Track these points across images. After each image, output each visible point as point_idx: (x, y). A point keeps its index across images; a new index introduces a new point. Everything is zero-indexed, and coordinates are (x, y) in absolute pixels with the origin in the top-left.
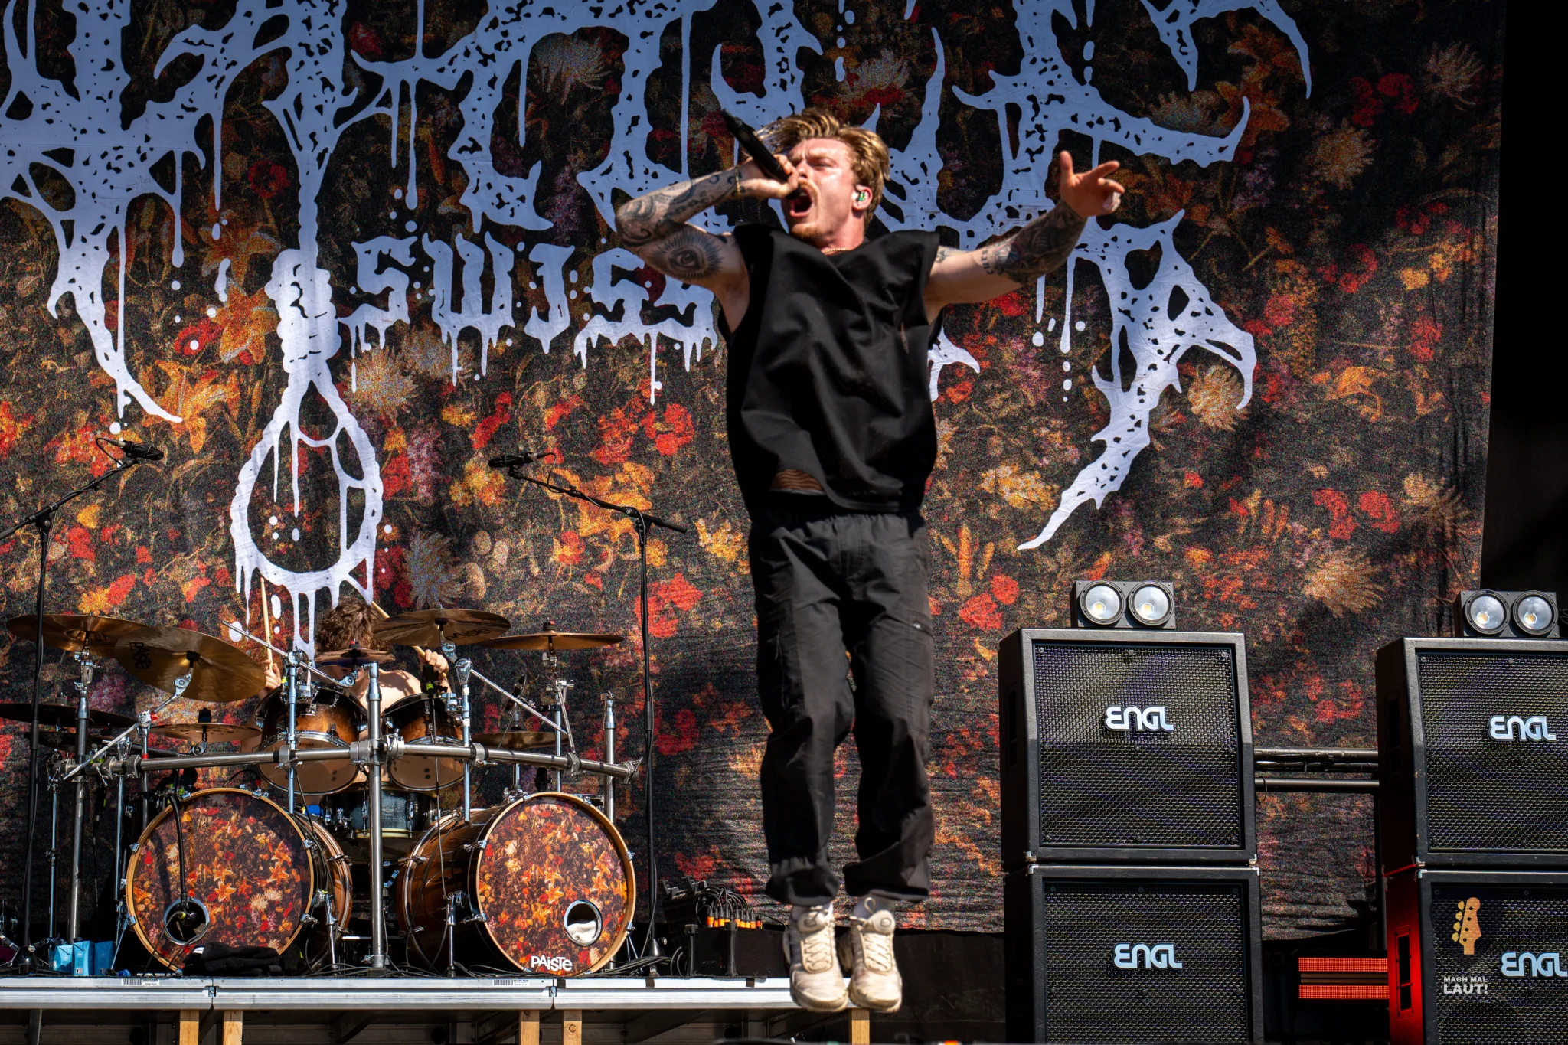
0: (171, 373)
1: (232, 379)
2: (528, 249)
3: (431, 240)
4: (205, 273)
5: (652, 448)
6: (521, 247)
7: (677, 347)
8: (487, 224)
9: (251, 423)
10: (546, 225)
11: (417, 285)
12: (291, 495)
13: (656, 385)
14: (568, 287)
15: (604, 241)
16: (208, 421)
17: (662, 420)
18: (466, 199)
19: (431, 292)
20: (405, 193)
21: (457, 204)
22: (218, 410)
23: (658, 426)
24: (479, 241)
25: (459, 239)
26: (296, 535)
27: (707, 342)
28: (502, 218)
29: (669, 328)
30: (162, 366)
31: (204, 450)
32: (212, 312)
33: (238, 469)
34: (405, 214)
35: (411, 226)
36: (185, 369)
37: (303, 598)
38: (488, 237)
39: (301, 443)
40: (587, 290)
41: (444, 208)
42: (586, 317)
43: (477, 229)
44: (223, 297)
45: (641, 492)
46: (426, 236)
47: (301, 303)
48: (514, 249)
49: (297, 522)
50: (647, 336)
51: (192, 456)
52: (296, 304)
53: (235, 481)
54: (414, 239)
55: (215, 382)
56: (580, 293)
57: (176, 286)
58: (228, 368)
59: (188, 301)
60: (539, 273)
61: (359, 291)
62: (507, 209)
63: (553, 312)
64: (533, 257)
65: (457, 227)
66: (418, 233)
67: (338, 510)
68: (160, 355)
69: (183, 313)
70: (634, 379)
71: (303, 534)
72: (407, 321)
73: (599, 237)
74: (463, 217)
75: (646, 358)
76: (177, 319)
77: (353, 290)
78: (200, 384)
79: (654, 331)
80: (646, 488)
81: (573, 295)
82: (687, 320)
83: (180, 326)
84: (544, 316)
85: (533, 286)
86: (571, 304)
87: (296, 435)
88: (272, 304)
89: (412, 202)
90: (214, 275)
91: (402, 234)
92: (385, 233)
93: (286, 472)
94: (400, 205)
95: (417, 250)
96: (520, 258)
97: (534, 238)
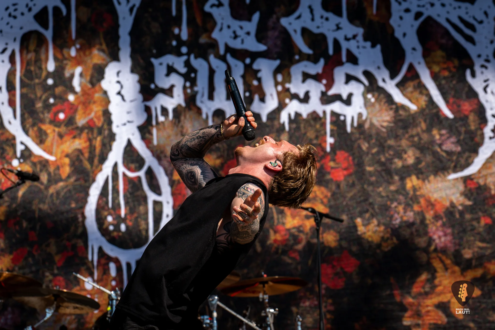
0: (49, 131)
1: (84, 135)
2: (252, 62)
3: (196, 57)
4: (67, 74)
5: (328, 177)
6: (248, 61)
7: (342, 118)
8: (228, 49)
9: (96, 161)
10: (262, 48)
11: (188, 84)
12: (119, 205)
13: (330, 140)
14: (277, 84)
15: (297, 57)
16: (71, 160)
17: (334, 160)
18: (215, 35)
19: (196, 89)
20: (180, 30)
21: (210, 37)
22: (76, 153)
23: (332, 164)
24: (223, 59)
25: (212, 58)
26: (123, 227)
27: (360, 115)
28: (237, 45)
29: (337, 107)
30: (44, 127)
31: (69, 177)
32: (71, 98)
33: (89, 187)
34: (181, 43)
35: (184, 50)
36: (57, 129)
37: (129, 265)
38: (229, 57)
39: (124, 175)
40: (287, 85)
41: (203, 40)
42: (287, 101)
43: (222, 51)
44: (78, 89)
45: (322, 203)
46: (192, 57)
47: (123, 92)
48: (244, 62)
49: (124, 220)
50: (324, 112)
51: (61, 180)
52: (119, 93)
53: (87, 194)
54: (185, 58)
55: (74, 137)
56: (284, 87)
57: (50, 82)
58: (81, 129)
59: (59, 90)
60: (259, 75)
61: (156, 86)
62: (239, 40)
63: (268, 98)
64: (255, 66)
65: (210, 51)
66: (188, 54)
67: (147, 213)
68: (42, 121)
69: (55, 97)
70: (317, 137)
71: (127, 227)
72: (183, 104)
73: (294, 55)
74: (214, 45)
75: (324, 125)
76: (52, 101)
77: (153, 86)
78: (65, 138)
79: (329, 108)
80: (325, 200)
81: (280, 88)
82: (348, 102)
83: (53, 105)
84: (262, 99)
85: (255, 83)
86: (279, 93)
87: (121, 169)
88: (105, 93)
89: (184, 36)
90: (72, 76)
91: (179, 54)
92: (170, 53)
93: (116, 190)
94: (178, 37)
95: (187, 64)
96: (248, 68)
97: (255, 56)
